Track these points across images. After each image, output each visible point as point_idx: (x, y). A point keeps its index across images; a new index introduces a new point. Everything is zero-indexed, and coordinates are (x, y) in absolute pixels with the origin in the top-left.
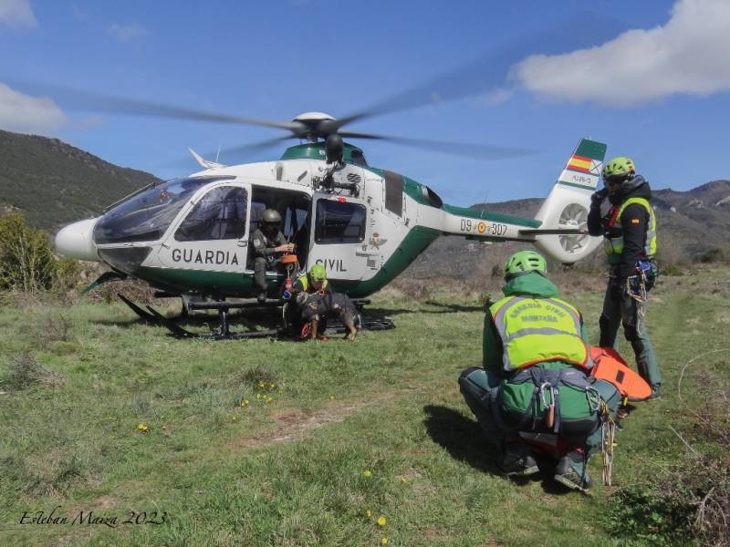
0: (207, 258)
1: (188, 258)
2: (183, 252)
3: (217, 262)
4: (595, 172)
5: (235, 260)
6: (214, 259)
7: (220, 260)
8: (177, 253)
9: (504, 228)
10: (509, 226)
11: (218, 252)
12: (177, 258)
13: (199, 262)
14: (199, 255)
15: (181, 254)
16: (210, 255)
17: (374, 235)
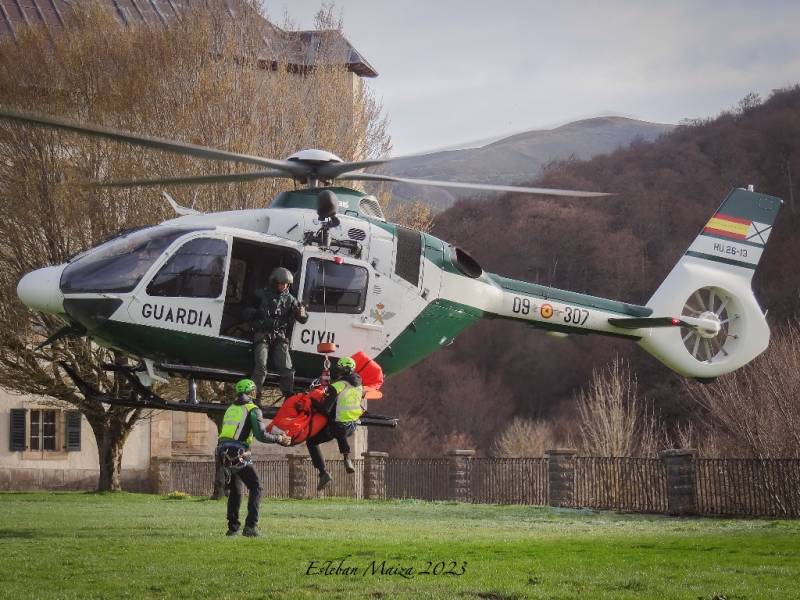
0: (178, 317)
1: (158, 315)
2: (153, 307)
3: (189, 323)
4: (757, 240)
5: (208, 322)
6: (186, 319)
7: (192, 320)
8: (147, 309)
9: (584, 314)
10: (592, 312)
11: (190, 311)
12: (146, 314)
13: (169, 320)
14: (170, 313)
15: (152, 310)
16: (182, 313)
17: (378, 306)
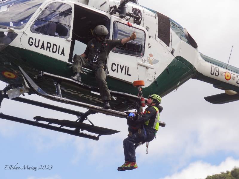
0: (47, 47)
1: (37, 45)
2: (34, 40)
3: (53, 52)
5: (63, 53)
6: (51, 49)
7: (54, 50)
8: (31, 40)
11: (54, 45)
12: (31, 44)
13: (42, 48)
14: (43, 44)
15: (34, 41)
16: (49, 45)
17: (150, 54)
